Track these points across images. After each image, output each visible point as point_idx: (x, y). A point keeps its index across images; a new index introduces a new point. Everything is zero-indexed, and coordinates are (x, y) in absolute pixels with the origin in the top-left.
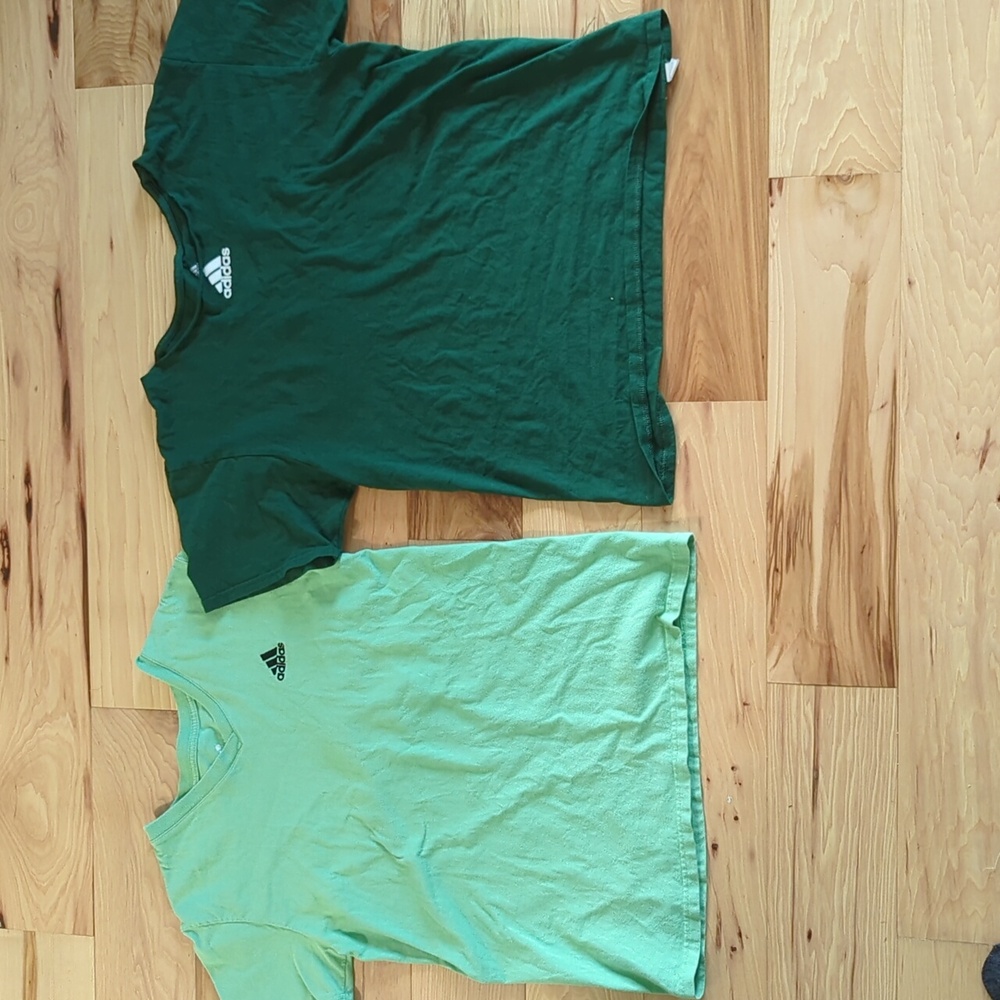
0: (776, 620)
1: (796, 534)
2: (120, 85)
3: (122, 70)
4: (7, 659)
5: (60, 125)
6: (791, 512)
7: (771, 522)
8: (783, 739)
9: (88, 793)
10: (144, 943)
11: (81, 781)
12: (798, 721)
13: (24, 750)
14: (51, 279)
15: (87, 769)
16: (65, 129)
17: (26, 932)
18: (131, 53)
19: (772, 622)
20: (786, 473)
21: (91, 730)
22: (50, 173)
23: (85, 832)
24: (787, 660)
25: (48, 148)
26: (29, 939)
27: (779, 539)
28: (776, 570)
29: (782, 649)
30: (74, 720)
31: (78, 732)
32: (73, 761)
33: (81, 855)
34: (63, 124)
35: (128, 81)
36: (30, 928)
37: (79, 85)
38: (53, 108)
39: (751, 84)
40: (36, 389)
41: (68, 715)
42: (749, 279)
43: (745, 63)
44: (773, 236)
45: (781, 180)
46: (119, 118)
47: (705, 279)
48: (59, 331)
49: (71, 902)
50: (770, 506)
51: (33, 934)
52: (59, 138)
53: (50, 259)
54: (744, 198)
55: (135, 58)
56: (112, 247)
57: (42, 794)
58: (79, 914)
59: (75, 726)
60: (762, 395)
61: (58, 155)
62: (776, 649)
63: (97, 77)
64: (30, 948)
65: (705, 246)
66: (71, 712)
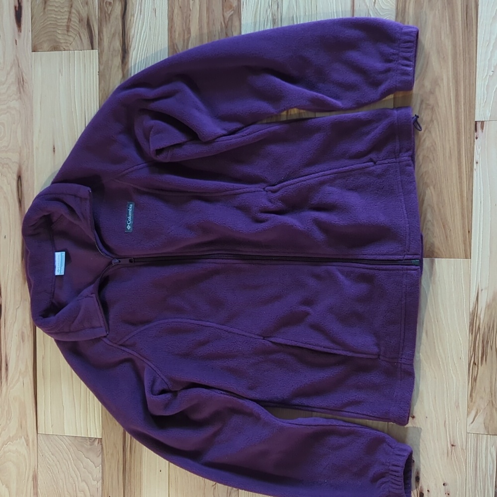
0: (474, 395)
1: (487, 342)
2: (61, 50)
3: (62, 41)
6: (485, 329)
7: (472, 334)
8: (476, 467)
9: (35, 486)
11: (31, 479)
12: (486, 457)
14: (15, 169)
16: (25, 77)
18: (68, 31)
19: (471, 395)
20: (482, 305)
21: (38, 447)
22: (15, 104)
24: (480, 419)
25: (14, 88)
27: (477, 345)
28: (475, 364)
29: (477, 413)
30: (27, 441)
31: (29, 449)
32: (26, 466)
34: (24, 74)
35: (66, 48)
37: (34, 50)
38: (17, 63)
39: (465, 62)
40: (5, 237)
41: (23, 437)
42: (461, 183)
43: (461, 48)
44: (476, 157)
45: (482, 122)
46: (60, 71)
47: (432, 182)
48: (20, 201)
50: (472, 324)
52: (21, 83)
53: (15, 157)
54: (459, 133)
55: (70, 34)
56: (54, 151)
57: (6, 485)
59: (27, 445)
60: (467, 255)
62: (473, 413)
63: (45, 46)
65: (433, 162)
66: (26, 437)
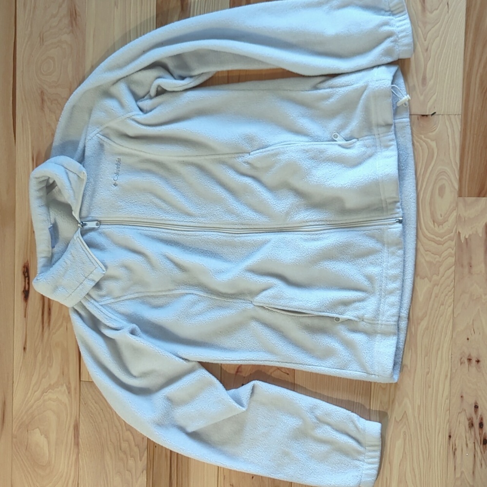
4: (25, 349)
5: (75, 7)
13: (34, 407)
15: (76, 420)
23: (74, 461)
33: (70, 475)
61: (72, 26)
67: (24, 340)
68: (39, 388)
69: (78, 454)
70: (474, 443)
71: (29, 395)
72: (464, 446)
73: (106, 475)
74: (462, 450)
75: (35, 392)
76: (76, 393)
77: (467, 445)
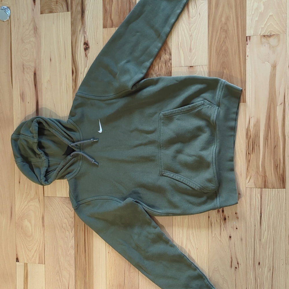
0: (249, 169)
1: (255, 143)
2: (53, 13)
3: (54, 8)
4: (19, 182)
6: (253, 136)
7: (247, 139)
8: (251, 204)
9: (43, 222)
10: (59, 266)
11: (41, 218)
12: (256, 199)
13: (24, 209)
14: (33, 70)
15: (43, 215)
16: (37, 26)
17: (25, 263)
18: (57, 3)
19: (247, 169)
20: (252, 125)
21: (44, 203)
22: (33, 39)
23: (42, 233)
24: (252, 181)
25: (32, 32)
26: (26, 265)
27: (250, 144)
28: (249, 153)
29: (250, 177)
30: (39, 200)
31: (40, 204)
32: (39, 212)
33: (41, 240)
34: (37, 25)
35: (56, 12)
36: (26, 262)
37: (41, 13)
38: (33, 20)
39: (241, 8)
40: (28, 103)
41: (37, 199)
42: (240, 66)
43: (239, 2)
44: (247, 54)
45: (250, 37)
46: (53, 23)
47: (227, 66)
48: (35, 85)
49: (38, 254)
50: (247, 134)
51: (27, 264)
52: (36, 29)
53: (33, 64)
54: (239, 42)
55: (58, 5)
56: (51, 61)
57: (30, 222)
58: (40, 258)
59: (39, 202)
60: (244, 101)
61: (35, 34)
62: (249, 178)
63: (47, 11)
64: (26, 268)
65: (227, 57)
66: (38, 198)
67: (19, 178)
68: (26, 201)
69: (44, 231)
70: (220, 220)
71: (22, 203)
72: (216, 221)
73: (57, 239)
74: (215, 223)
75: (25, 202)
76: (42, 202)
77: (217, 221)
